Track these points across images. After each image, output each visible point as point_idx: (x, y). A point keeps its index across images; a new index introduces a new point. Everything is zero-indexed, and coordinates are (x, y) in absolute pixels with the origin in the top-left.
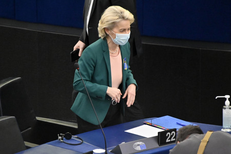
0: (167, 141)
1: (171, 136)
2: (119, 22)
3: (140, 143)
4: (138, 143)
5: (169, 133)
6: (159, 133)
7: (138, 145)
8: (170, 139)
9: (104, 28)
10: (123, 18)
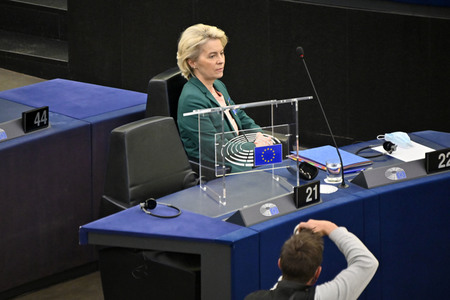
0: (441, 166)
1: (447, 160)
2: (205, 44)
3: (397, 169)
4: (394, 169)
5: (443, 155)
6: (426, 154)
7: (394, 172)
8: (445, 163)
9: (187, 60)
10: (210, 37)
